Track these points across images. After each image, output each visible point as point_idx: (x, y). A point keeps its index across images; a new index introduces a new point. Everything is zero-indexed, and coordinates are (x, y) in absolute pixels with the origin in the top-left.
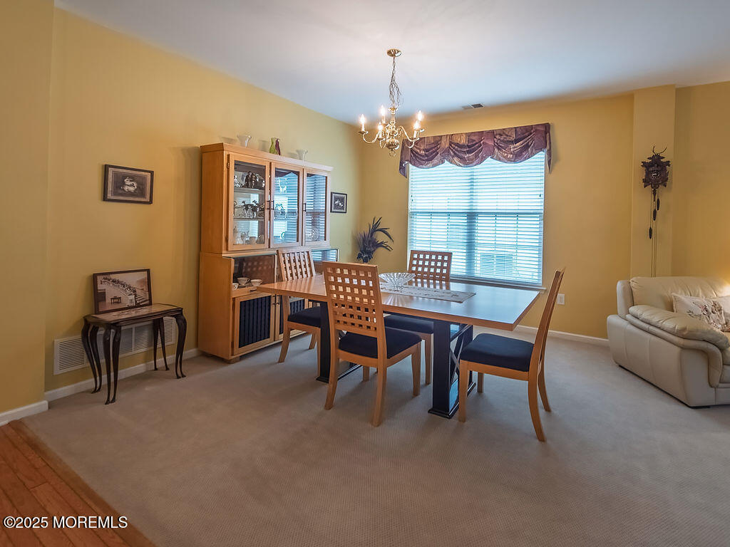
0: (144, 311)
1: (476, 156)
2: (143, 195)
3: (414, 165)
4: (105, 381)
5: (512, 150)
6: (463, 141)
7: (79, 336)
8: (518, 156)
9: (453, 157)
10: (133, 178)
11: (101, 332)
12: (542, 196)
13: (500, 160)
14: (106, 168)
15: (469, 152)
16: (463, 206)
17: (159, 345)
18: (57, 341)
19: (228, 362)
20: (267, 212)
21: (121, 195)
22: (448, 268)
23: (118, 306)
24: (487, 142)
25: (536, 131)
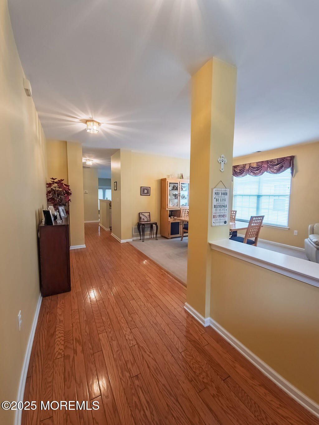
0: (149, 222)
1: (260, 172)
2: (148, 194)
3: (235, 176)
4: (142, 238)
5: (275, 169)
6: (255, 166)
7: (137, 227)
8: (279, 171)
9: (250, 172)
10: (146, 189)
11: (141, 227)
12: (290, 188)
13: (270, 173)
14: (141, 187)
15: (257, 170)
16: (256, 192)
17: (152, 232)
18: (133, 227)
19: (168, 239)
20: (178, 197)
21: (144, 194)
22: (235, 216)
23: (144, 221)
24: (264, 166)
25: (287, 159)
